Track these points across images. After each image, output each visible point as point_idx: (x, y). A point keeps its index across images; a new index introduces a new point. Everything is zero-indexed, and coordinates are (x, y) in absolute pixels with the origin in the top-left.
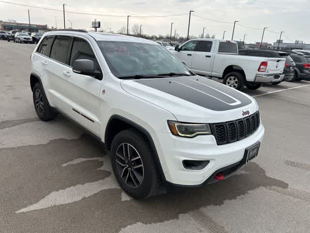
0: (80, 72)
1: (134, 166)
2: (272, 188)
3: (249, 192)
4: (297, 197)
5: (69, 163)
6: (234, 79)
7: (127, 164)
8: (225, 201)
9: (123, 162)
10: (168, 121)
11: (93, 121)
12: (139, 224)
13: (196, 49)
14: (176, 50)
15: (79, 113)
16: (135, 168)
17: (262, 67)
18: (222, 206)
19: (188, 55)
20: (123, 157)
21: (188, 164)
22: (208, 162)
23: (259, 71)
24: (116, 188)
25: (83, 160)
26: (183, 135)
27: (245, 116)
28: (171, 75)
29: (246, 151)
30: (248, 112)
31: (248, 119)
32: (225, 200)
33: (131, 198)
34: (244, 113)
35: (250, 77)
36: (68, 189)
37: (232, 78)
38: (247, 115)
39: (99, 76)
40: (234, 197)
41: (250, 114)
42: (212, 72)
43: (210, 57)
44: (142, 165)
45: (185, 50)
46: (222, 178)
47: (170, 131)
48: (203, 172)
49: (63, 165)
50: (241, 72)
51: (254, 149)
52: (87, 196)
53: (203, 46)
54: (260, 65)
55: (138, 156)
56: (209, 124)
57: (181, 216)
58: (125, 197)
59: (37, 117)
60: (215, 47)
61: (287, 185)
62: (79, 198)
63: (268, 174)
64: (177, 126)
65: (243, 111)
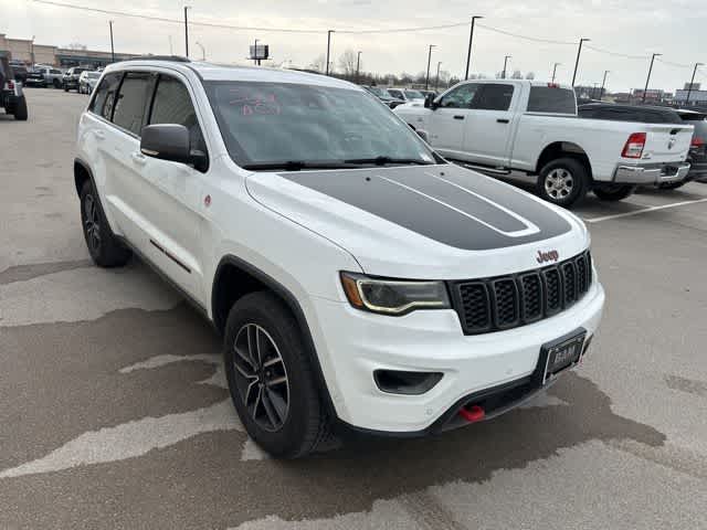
0: (156, 153)
1: (271, 378)
2: (622, 444)
3: (559, 451)
4: (687, 471)
5: (137, 366)
6: (565, 175)
7: (257, 373)
8: (495, 473)
9: (249, 369)
10: (341, 272)
11: (189, 271)
12: (273, 519)
13: (476, 104)
14: (426, 105)
15: (162, 250)
16: (271, 383)
17: (632, 146)
18: (486, 483)
19: (456, 117)
20: (248, 356)
21: (390, 381)
22: (438, 376)
23: (623, 155)
24: (234, 430)
25: (171, 358)
26: (379, 308)
27: (545, 264)
28: (381, 162)
29: (543, 351)
30: (554, 255)
31: (552, 272)
32: (496, 468)
33: (267, 456)
34: (543, 257)
35: (602, 170)
36: (121, 427)
37: (559, 171)
38: (550, 262)
39: (201, 164)
40: (521, 464)
41: (560, 260)
42: (511, 157)
43: (506, 122)
44: (286, 379)
45: (450, 105)
46: (480, 416)
47: (344, 298)
48: (427, 400)
49: (123, 371)
50: (581, 159)
51: (567, 347)
52: (162, 446)
53: (493, 96)
54: (628, 142)
55: (278, 356)
56: (445, 282)
57: (378, 504)
58: (251, 452)
59: (89, 257)
60: (520, 99)
61: (664, 437)
62: (141, 451)
63: (617, 409)
64: (364, 286)
65: (539, 253)
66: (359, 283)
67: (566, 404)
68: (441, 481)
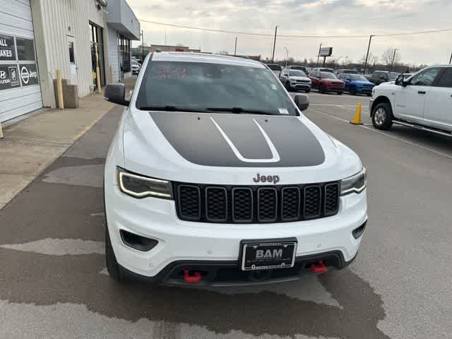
10: (118, 166)
19: (420, 92)
22: (155, 242)
27: (260, 183)
30: (276, 178)
38: (272, 183)
48: (148, 257)
56: (172, 182)
64: (124, 176)
65: (258, 175)
66: (121, 174)
67: (341, 308)
68: (191, 323)
